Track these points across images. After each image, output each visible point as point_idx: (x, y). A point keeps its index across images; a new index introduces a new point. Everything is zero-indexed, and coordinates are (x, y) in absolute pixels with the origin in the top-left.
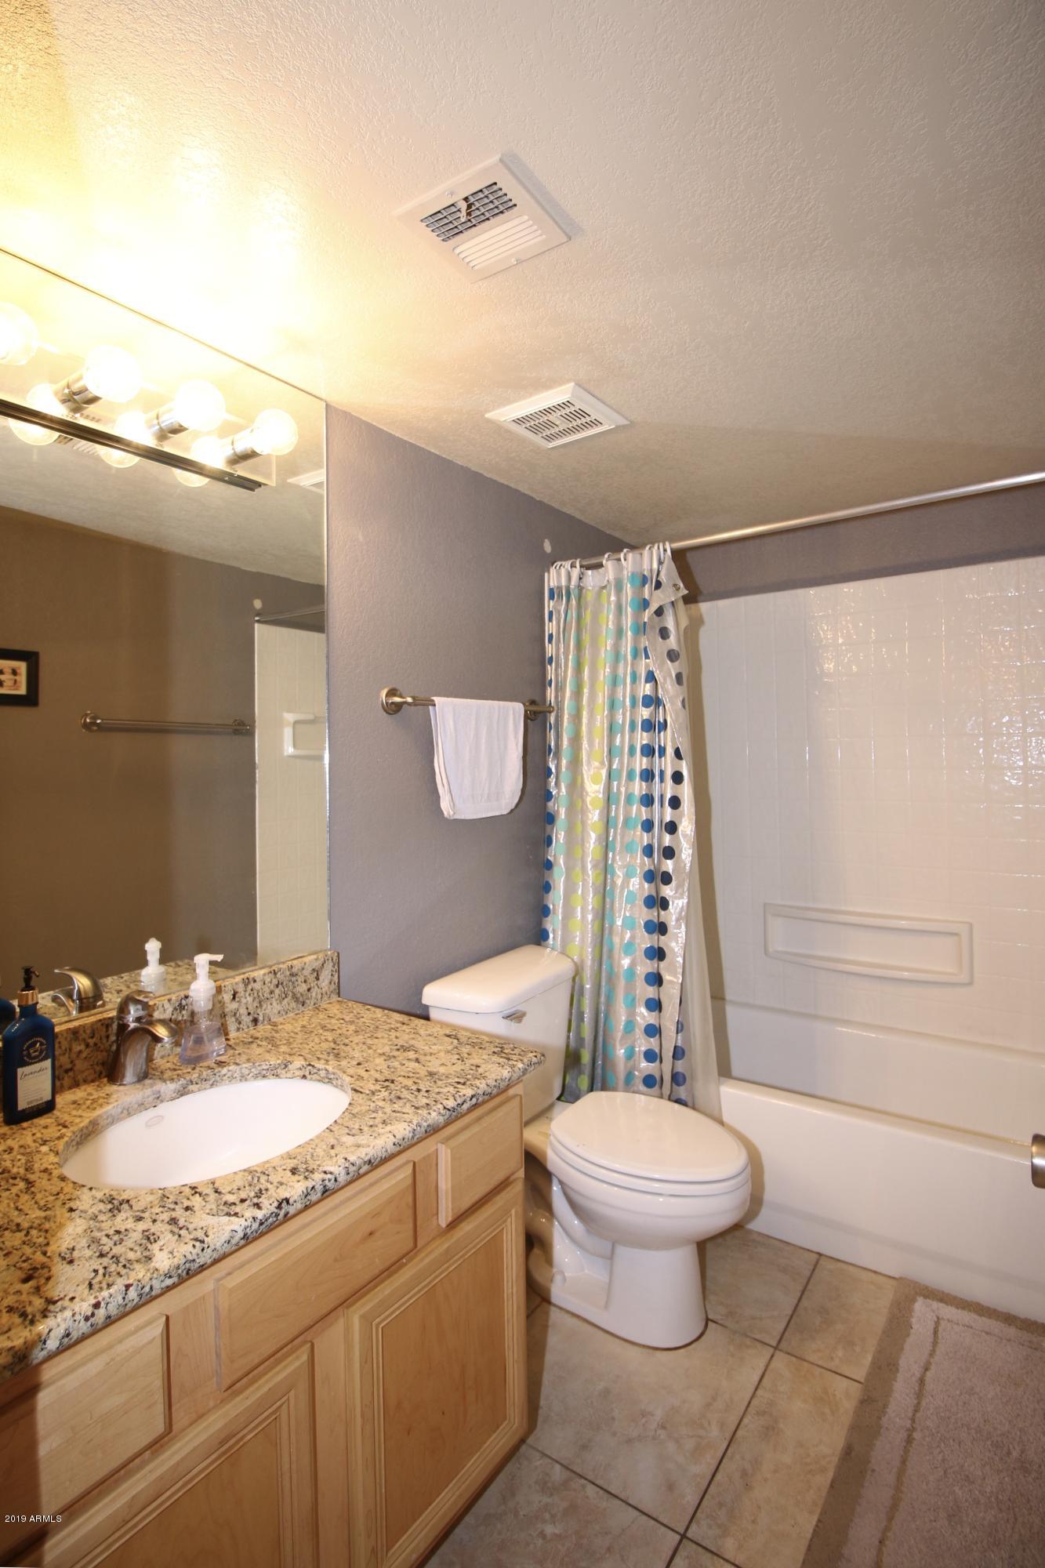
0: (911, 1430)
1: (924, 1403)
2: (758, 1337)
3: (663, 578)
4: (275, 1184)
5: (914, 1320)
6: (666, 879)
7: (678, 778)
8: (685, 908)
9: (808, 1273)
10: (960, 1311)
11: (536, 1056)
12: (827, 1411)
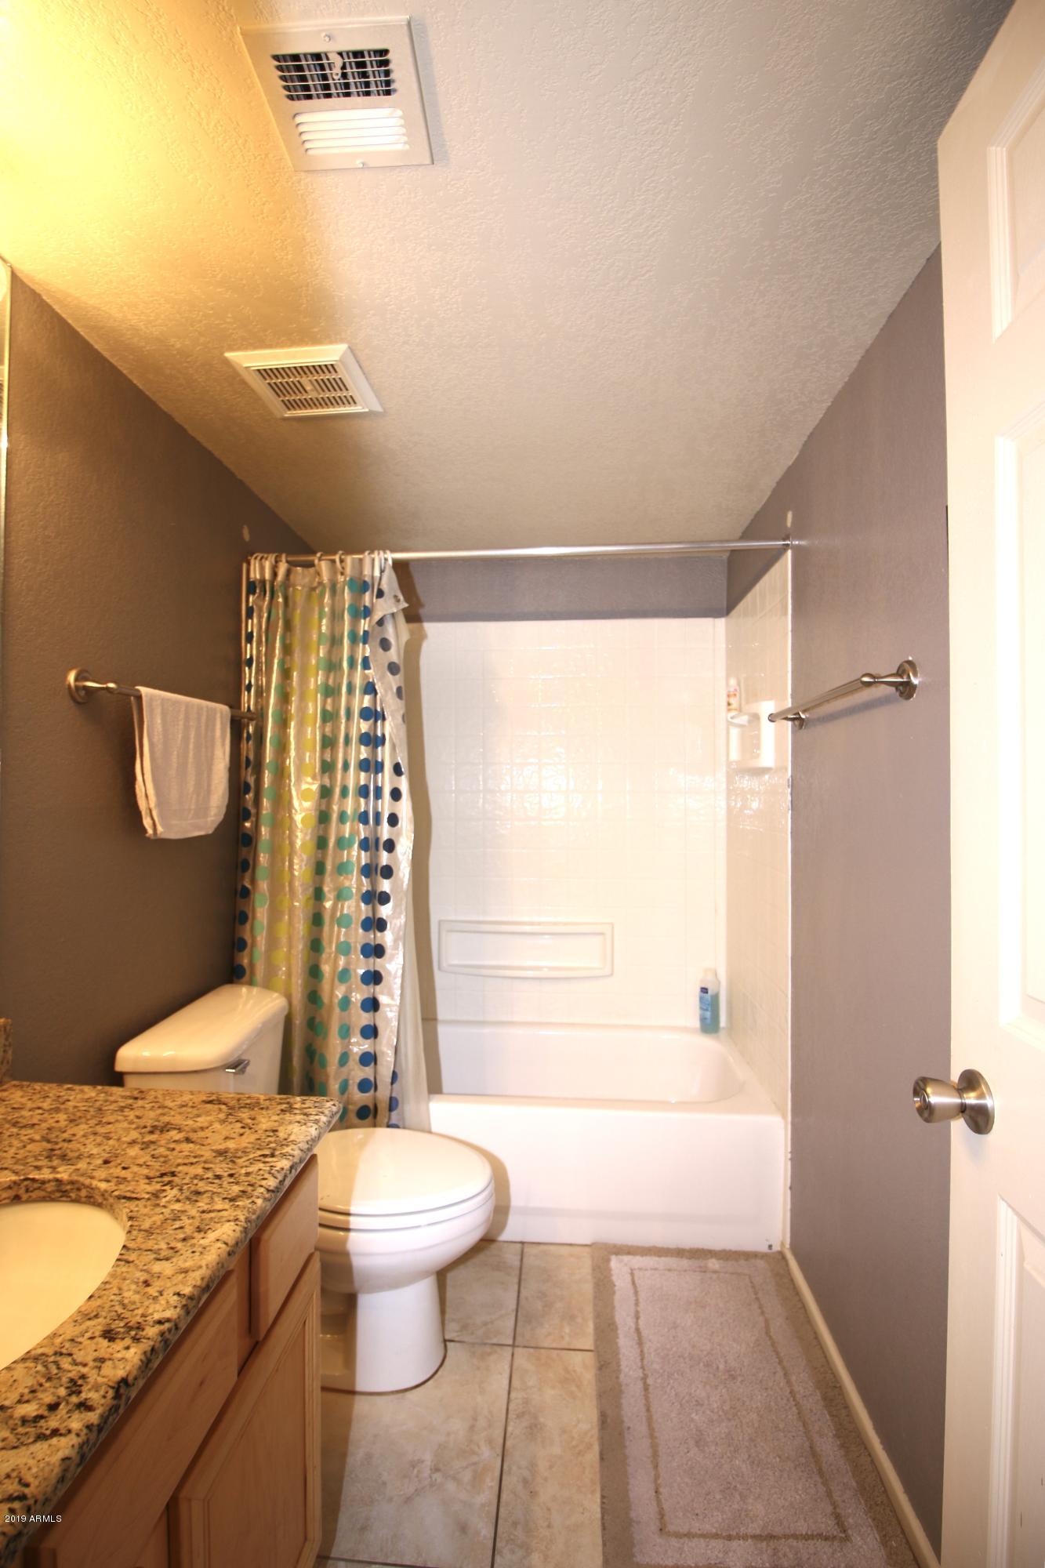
0: (644, 1378)
1: (645, 1350)
2: (495, 1341)
3: (385, 587)
4: (91, 1364)
5: (614, 1278)
6: (384, 898)
7: (396, 794)
8: (403, 928)
10: (644, 1258)
12: (574, 1388)
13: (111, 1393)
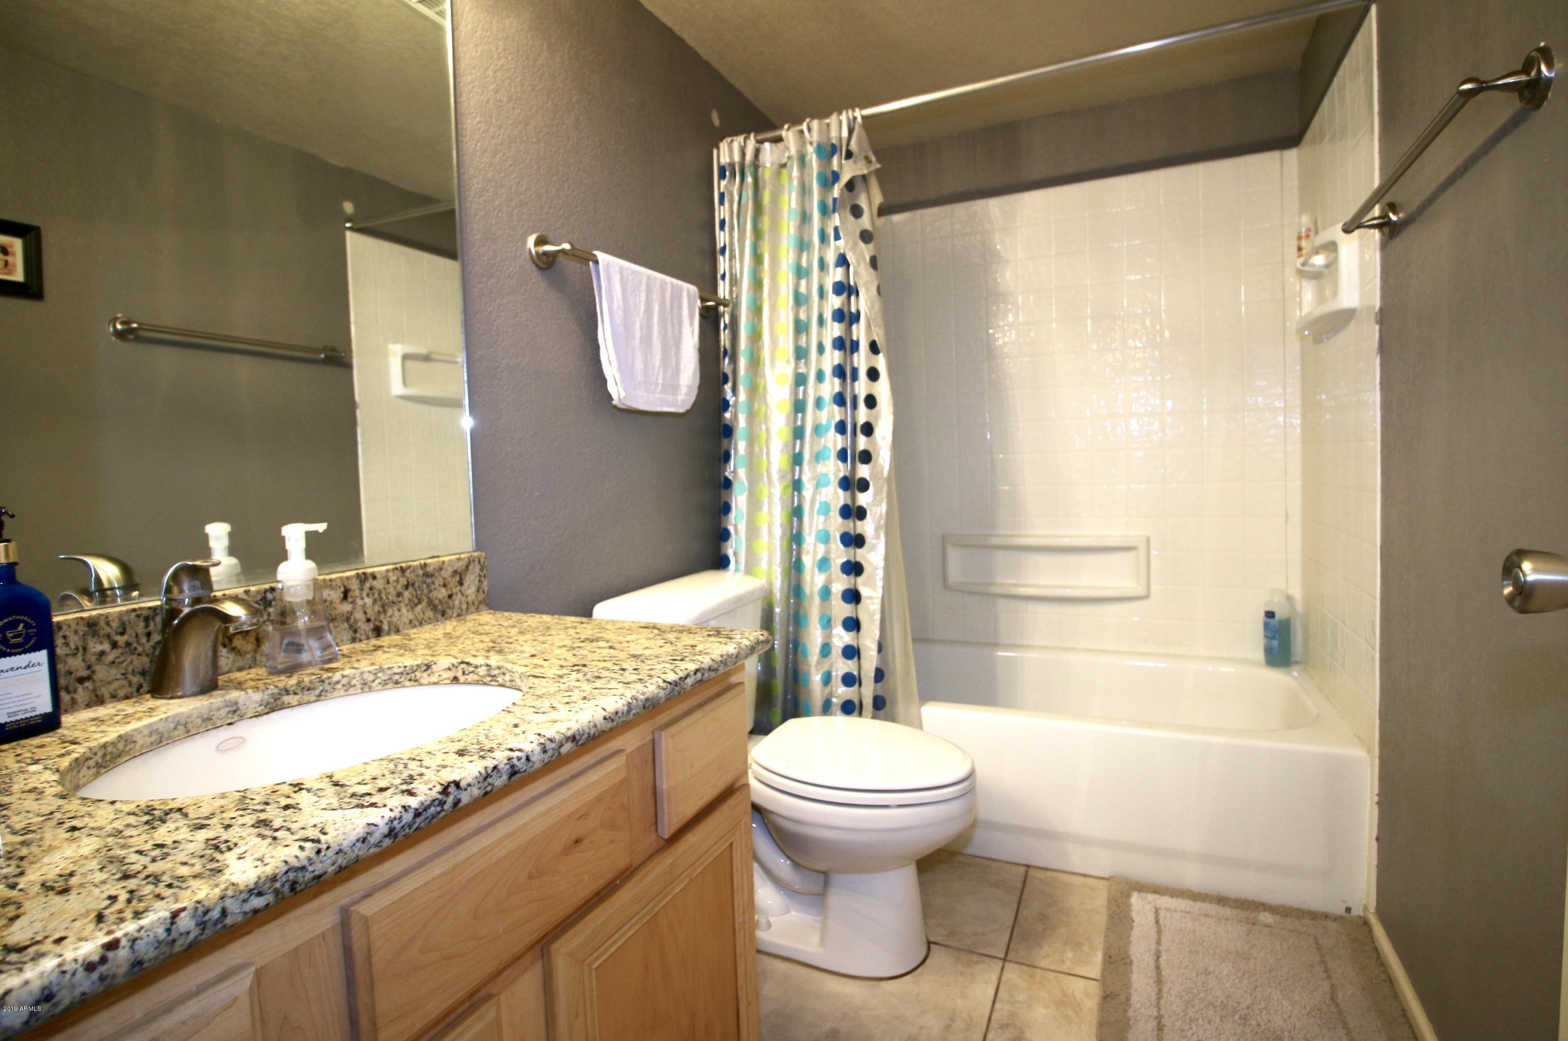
0: (1159, 1018)
1: (1165, 989)
2: (984, 951)
3: (853, 146)
5: (1134, 915)
6: (863, 485)
7: (873, 374)
8: (884, 516)
9: (1020, 885)
11: (762, 635)
12: (1070, 1013)
13: (439, 788)
